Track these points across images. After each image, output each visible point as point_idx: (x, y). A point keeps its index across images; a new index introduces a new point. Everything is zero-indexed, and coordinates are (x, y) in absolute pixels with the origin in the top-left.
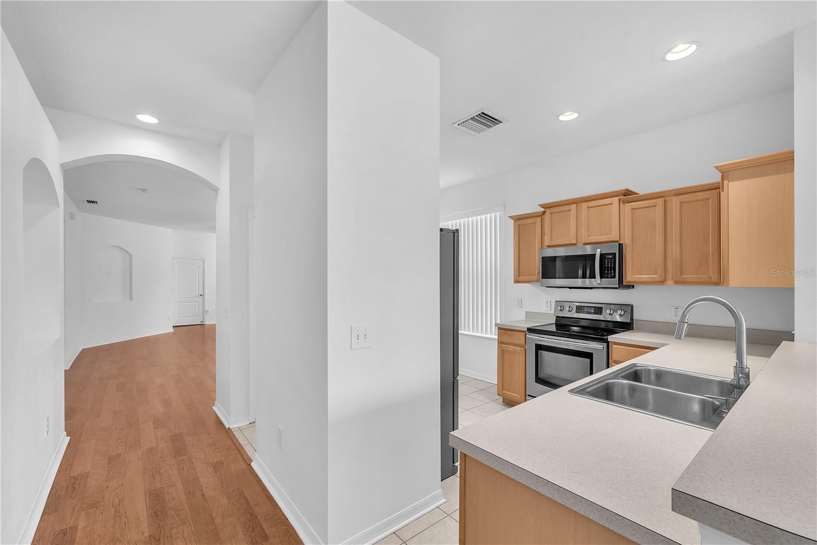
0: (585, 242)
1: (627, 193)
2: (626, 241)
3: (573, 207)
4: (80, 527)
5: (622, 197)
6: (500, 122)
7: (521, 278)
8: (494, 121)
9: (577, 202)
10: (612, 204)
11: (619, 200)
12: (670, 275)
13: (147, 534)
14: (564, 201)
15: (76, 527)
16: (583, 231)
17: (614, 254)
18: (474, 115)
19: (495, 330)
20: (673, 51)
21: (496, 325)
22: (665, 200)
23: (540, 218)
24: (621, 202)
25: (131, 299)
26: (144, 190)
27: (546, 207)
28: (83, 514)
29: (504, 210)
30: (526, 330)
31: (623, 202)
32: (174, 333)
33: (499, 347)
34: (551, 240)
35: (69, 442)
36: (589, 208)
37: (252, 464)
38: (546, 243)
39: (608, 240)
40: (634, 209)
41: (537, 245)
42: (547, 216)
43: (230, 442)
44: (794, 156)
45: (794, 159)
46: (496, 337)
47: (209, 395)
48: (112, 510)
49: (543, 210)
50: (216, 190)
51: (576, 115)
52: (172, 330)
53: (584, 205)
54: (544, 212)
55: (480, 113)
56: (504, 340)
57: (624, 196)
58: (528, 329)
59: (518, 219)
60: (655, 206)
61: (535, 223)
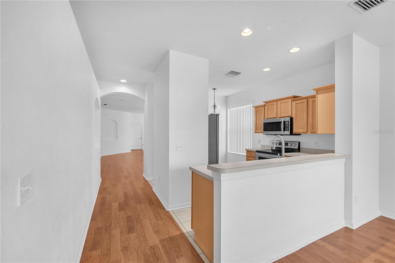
0: (280, 116)
1: (295, 97)
2: (294, 116)
3: (275, 103)
4: (107, 197)
5: (293, 99)
6: (241, 73)
7: (257, 131)
8: (238, 73)
9: (277, 101)
10: (289, 101)
11: (292, 100)
12: (309, 130)
13: (123, 200)
14: (273, 100)
15: (106, 197)
16: (279, 112)
17: (289, 121)
18: (229, 72)
19: (245, 151)
20: (292, 49)
21: (246, 150)
22: (307, 100)
23: (264, 107)
24: (292, 101)
25: (117, 139)
26: (122, 100)
27: (266, 102)
28: (107, 195)
29: (254, 103)
30: (255, 151)
31: (293, 101)
32: (131, 152)
33: (247, 158)
34: (268, 116)
35: (102, 180)
36: (281, 103)
37: (153, 189)
38: (266, 117)
39: (287, 116)
40: (296, 103)
41: (263, 118)
42: (266, 106)
43: (147, 184)
44: (335, 86)
45: (335, 87)
46: (246, 155)
47: (142, 171)
48: (115, 195)
49: (265, 104)
50: (144, 101)
51: (269, 69)
52: (131, 151)
53: (279, 102)
54: (265, 105)
55: (231, 71)
56: (248, 155)
57: (294, 98)
58: (256, 151)
59: (256, 107)
60: (304, 102)
61: (262, 109)
